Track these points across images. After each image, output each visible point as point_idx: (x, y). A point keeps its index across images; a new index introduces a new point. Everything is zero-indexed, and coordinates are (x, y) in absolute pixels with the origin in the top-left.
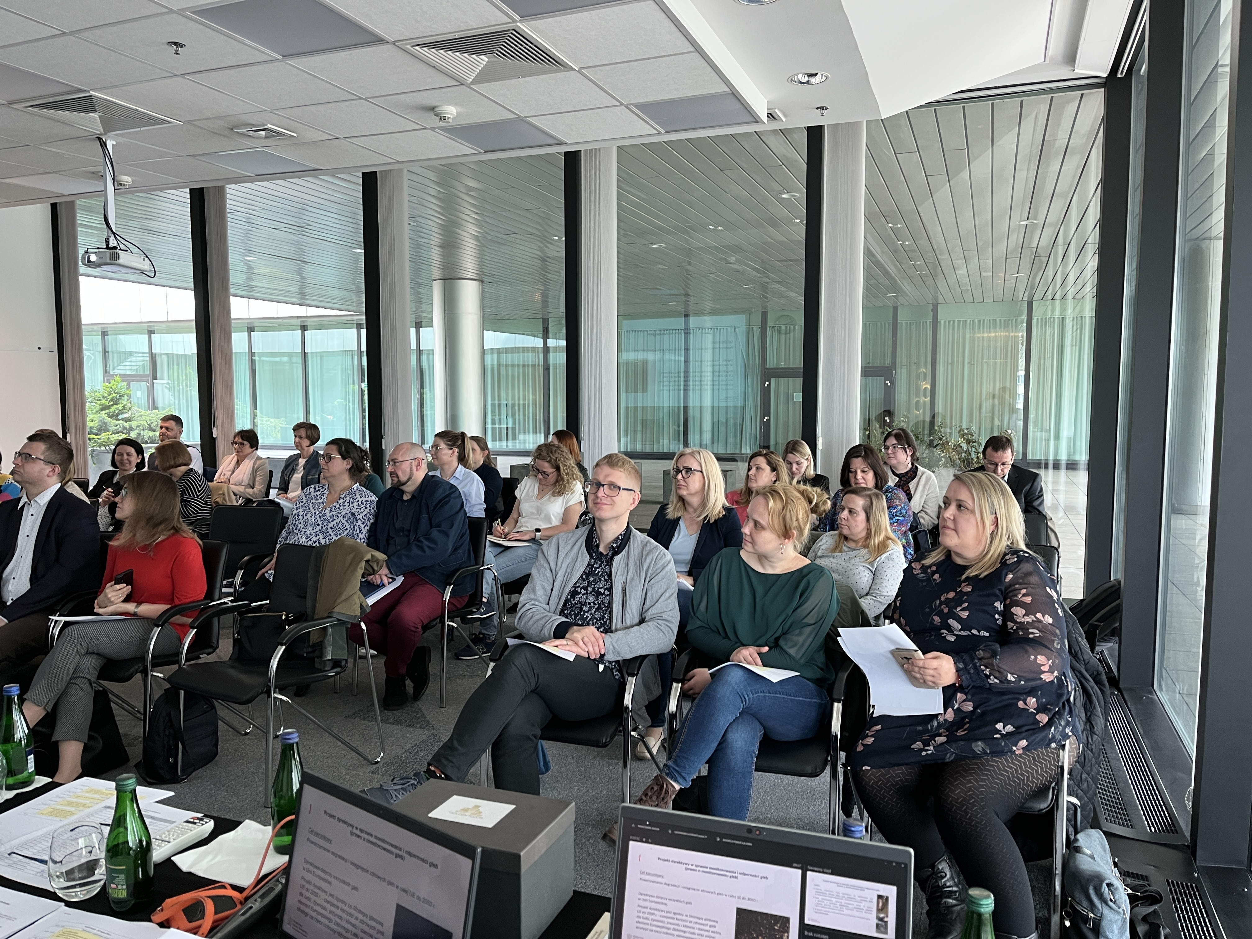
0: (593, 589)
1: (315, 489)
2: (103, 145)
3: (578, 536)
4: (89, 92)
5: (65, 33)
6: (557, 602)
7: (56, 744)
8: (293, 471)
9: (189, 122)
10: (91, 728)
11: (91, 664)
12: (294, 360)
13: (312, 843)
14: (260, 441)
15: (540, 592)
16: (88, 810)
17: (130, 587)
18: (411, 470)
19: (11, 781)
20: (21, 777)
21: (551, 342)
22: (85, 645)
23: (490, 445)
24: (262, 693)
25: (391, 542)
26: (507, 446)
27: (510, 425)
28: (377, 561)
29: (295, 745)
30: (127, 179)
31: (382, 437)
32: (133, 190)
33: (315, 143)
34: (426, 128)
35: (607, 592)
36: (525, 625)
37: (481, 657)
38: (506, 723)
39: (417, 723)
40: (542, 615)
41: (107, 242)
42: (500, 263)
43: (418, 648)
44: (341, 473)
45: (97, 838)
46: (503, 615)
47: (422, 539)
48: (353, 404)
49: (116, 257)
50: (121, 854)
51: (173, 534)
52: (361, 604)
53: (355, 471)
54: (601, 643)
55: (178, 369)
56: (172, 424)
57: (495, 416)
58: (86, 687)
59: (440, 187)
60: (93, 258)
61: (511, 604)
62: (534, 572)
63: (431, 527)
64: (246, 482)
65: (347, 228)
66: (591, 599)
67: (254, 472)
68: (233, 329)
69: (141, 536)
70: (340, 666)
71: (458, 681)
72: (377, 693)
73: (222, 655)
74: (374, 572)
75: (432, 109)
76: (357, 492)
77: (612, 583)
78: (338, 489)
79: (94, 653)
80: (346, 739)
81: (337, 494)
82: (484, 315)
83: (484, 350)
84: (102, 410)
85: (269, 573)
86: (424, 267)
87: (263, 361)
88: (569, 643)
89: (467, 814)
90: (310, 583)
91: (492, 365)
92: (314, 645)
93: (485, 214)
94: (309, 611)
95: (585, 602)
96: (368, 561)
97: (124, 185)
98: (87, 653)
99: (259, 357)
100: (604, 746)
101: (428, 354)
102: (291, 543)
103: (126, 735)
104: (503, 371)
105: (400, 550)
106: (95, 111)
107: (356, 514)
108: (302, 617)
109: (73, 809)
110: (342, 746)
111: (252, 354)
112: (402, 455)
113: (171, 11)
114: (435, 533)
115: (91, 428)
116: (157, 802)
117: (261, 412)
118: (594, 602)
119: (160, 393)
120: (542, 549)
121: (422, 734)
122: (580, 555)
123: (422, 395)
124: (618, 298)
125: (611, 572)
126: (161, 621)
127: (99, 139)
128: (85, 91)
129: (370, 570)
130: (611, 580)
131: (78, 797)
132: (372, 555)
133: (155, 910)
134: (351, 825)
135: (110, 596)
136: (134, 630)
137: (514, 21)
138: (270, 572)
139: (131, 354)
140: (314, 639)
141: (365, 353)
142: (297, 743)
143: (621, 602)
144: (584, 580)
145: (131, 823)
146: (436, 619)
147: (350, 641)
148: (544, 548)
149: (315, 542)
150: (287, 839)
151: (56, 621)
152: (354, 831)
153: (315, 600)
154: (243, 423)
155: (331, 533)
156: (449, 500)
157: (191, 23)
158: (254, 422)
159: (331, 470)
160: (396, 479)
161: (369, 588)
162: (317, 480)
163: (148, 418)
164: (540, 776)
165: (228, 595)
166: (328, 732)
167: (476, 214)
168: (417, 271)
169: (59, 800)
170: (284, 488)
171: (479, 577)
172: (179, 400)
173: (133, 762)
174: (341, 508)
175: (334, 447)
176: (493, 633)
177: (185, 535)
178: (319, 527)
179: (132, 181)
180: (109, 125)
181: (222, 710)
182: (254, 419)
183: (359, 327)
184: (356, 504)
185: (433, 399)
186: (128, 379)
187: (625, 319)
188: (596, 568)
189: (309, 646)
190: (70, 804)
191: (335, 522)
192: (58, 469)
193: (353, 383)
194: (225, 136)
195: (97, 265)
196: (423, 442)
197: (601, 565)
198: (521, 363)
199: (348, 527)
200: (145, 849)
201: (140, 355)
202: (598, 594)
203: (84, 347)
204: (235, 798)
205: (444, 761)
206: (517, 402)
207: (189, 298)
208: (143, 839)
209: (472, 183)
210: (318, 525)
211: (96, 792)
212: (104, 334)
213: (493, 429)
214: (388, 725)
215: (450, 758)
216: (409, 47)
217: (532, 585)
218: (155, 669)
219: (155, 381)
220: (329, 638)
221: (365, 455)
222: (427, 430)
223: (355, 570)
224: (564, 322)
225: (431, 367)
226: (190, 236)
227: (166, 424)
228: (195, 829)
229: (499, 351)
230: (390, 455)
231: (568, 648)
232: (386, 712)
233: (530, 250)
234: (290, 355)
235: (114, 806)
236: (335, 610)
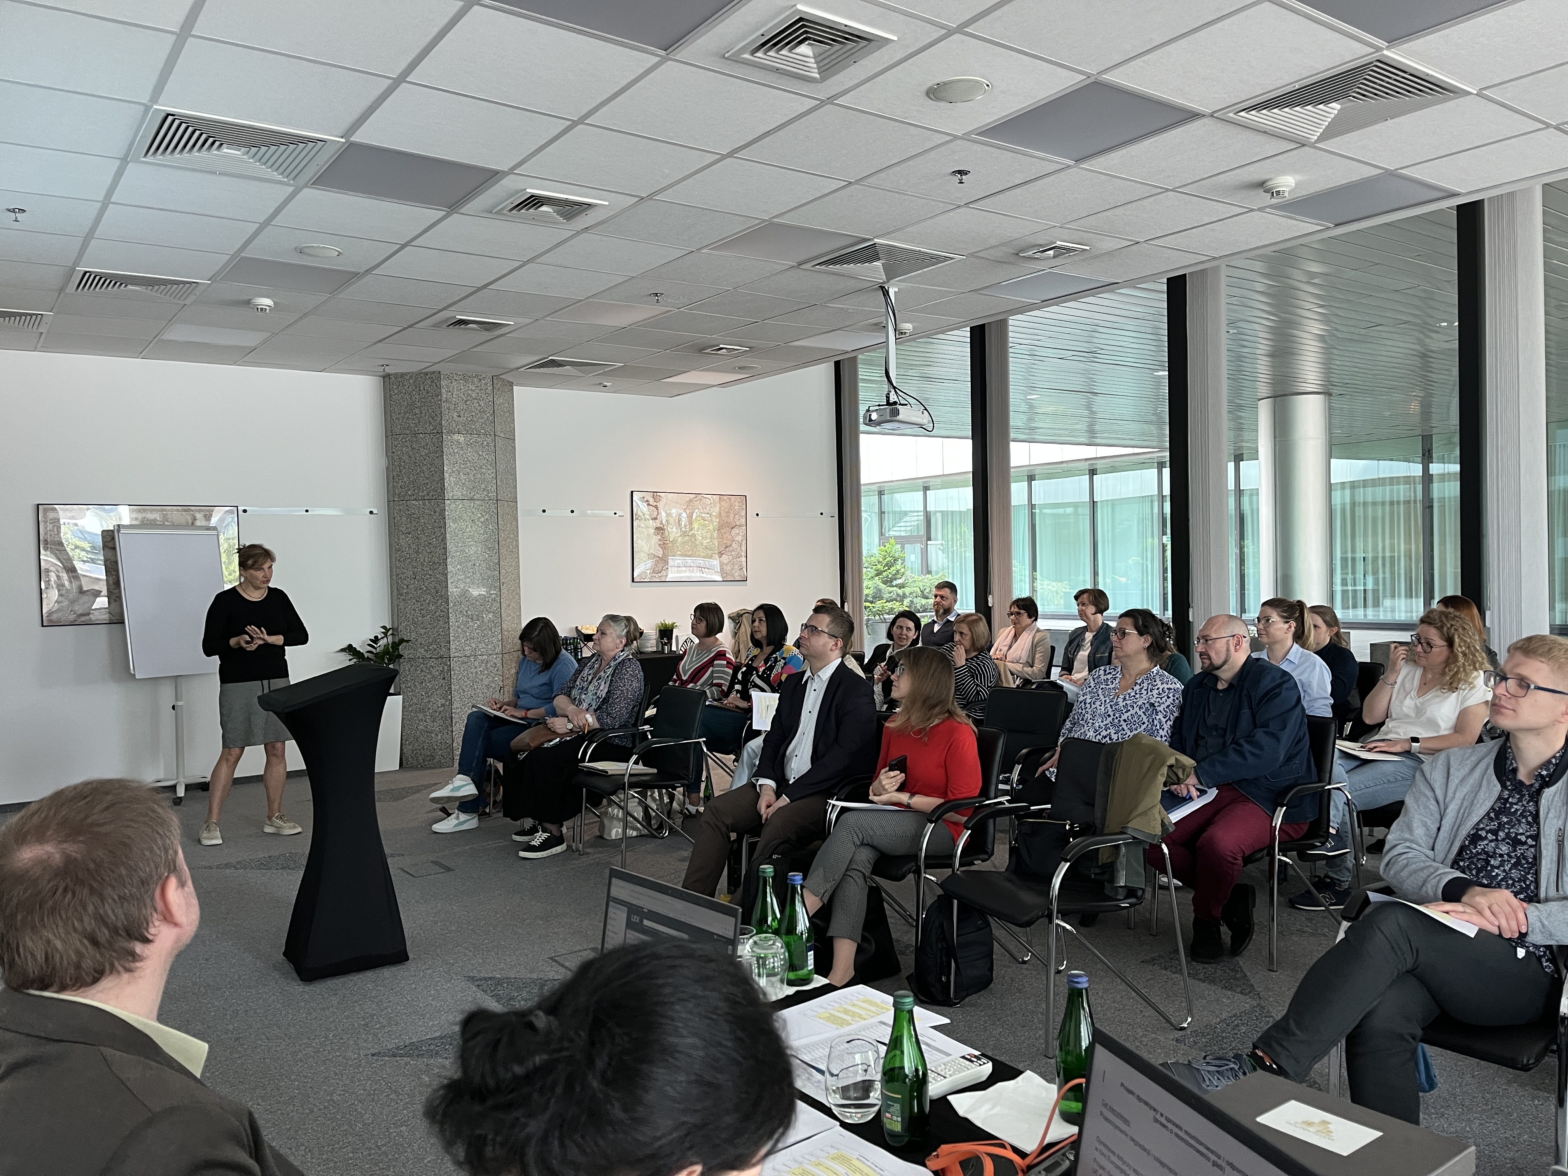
0: (1508, 835)
1: (1105, 671)
2: (886, 293)
3: (1481, 754)
4: (872, 240)
5: (850, 183)
6: (1445, 847)
7: (831, 939)
8: (1079, 647)
9: (972, 255)
10: (865, 928)
11: (865, 857)
12: (1080, 511)
13: (1106, 1119)
14: (1039, 610)
15: (1419, 832)
16: (863, 1022)
17: (903, 775)
18: (1228, 650)
19: (792, 976)
20: (802, 973)
21: (1435, 468)
22: (860, 836)
23: (1339, 613)
24: (1042, 916)
25: (1201, 743)
26: (1365, 615)
27: (1370, 586)
28: (1184, 768)
29: (1084, 991)
30: (907, 327)
31: (1189, 606)
32: (915, 336)
33: (1111, 253)
34: (1252, 210)
35: (1530, 842)
36: (1395, 874)
37: (1327, 909)
38: (1368, 1010)
39: (1238, 986)
40: (1422, 865)
41: (888, 397)
42: (1356, 367)
43: (1237, 884)
44: (1137, 653)
45: (873, 1055)
46: (1360, 855)
47: (1242, 741)
48: (1152, 563)
49: (895, 413)
50: (897, 1081)
51: (947, 718)
52: (1162, 821)
53: (1155, 651)
54: (1521, 916)
55: (952, 528)
56: (946, 592)
57: (1347, 574)
58: (861, 881)
59: (1272, 281)
60: (874, 416)
61: (1373, 840)
62: (1409, 801)
63: (1256, 727)
64: (1024, 659)
65: (1147, 347)
66: (1504, 849)
67: (1034, 647)
68: (1012, 479)
69: (915, 719)
70: (1136, 897)
71: (1294, 938)
72: (1183, 939)
73: (996, 862)
74: (1179, 782)
75: (1261, 185)
76: (1158, 677)
77: (1539, 829)
78: (1134, 672)
79: (868, 845)
80: (1143, 991)
81: (1132, 679)
82: (1331, 438)
83: (1330, 484)
84: (877, 575)
85: (1052, 773)
86: (1247, 384)
87: (1045, 514)
88: (1467, 911)
89: (1311, 1129)
90: (1099, 788)
91: (1343, 505)
92: (1104, 866)
93: (1333, 304)
94: (1098, 822)
95: (1494, 853)
96: (1171, 767)
97: (905, 333)
98: (862, 844)
99: (1039, 509)
100: (1526, 1068)
101: (1251, 495)
102: (1076, 736)
103: (898, 941)
104: (1359, 511)
105: (1212, 754)
106: (879, 259)
107: (1156, 704)
108: (1089, 829)
109: (849, 1018)
110: (1138, 998)
111: (1032, 506)
112: (1216, 631)
113: (956, 137)
114: (1260, 735)
115: (867, 595)
116: (934, 1028)
117: (1042, 575)
118: (1508, 855)
119: (934, 555)
120: (1422, 771)
121: (1245, 1003)
122: (1485, 782)
123: (1241, 548)
124: (1547, 398)
125: (1538, 811)
126: (934, 816)
127: (882, 288)
128: (869, 240)
129: (1174, 778)
130: (1538, 824)
131: (854, 1005)
132: (1176, 759)
133: (930, 1154)
134: (1154, 1110)
135: (884, 783)
136: (907, 824)
137: (1378, 49)
138: (1051, 770)
139: (906, 513)
140: (1103, 858)
141: (1168, 499)
142: (1086, 989)
143: (1555, 858)
144: (1491, 819)
145: (908, 1047)
146: (1262, 850)
147: (1147, 865)
148: (1426, 767)
149: (1105, 737)
150: (1076, 1106)
151: (834, 805)
152: (1158, 1116)
153: (1105, 810)
154: (1021, 591)
155: (1124, 726)
156: (1281, 693)
157: (976, 147)
158: (1033, 587)
159: (1125, 649)
160: (1207, 662)
161: (1172, 800)
162: (1106, 660)
163: (921, 584)
164: (1421, 1094)
165: (1005, 793)
166: (1120, 978)
167: (1321, 306)
168: (1237, 390)
169: (836, 1005)
170: (1068, 668)
171: (1323, 800)
172: (953, 563)
173: (905, 973)
174: (1137, 696)
175: (1129, 621)
176: (1346, 879)
177: (959, 720)
178: (1110, 719)
179: (913, 328)
180: (891, 273)
181: (999, 930)
182: (1033, 582)
183: (1161, 465)
184: (1155, 692)
185: (1257, 554)
186: (903, 541)
187: (1560, 428)
188: (1512, 804)
189: (1098, 867)
190: (846, 1012)
191: (1129, 713)
192: (840, 643)
193: (1153, 537)
194: (1010, 263)
195: (878, 423)
196: (1243, 610)
197: (1520, 800)
198: (1388, 499)
199: (1145, 720)
200: (921, 1081)
201: (915, 514)
202: (1516, 842)
203: (863, 508)
204: (1011, 1038)
205: (1275, 1045)
206: (1380, 554)
207: (966, 448)
208: (920, 1068)
209: (1315, 268)
210: (1109, 716)
211: (871, 1003)
212: (881, 493)
213: (1344, 593)
214: (1197, 982)
215: (1285, 1044)
216: (1231, 115)
217: (1406, 819)
218: (928, 870)
219: (929, 542)
220: (1122, 860)
221: (1168, 630)
222: (1249, 594)
223: (1155, 776)
224: (1457, 439)
225: (1256, 512)
226: (970, 379)
227: (941, 593)
228: (972, 1068)
229: (1353, 485)
230: (1201, 631)
231: (1466, 917)
232: (1194, 963)
233: (1402, 345)
234: (1075, 505)
235: (891, 1023)
236: (1129, 825)
